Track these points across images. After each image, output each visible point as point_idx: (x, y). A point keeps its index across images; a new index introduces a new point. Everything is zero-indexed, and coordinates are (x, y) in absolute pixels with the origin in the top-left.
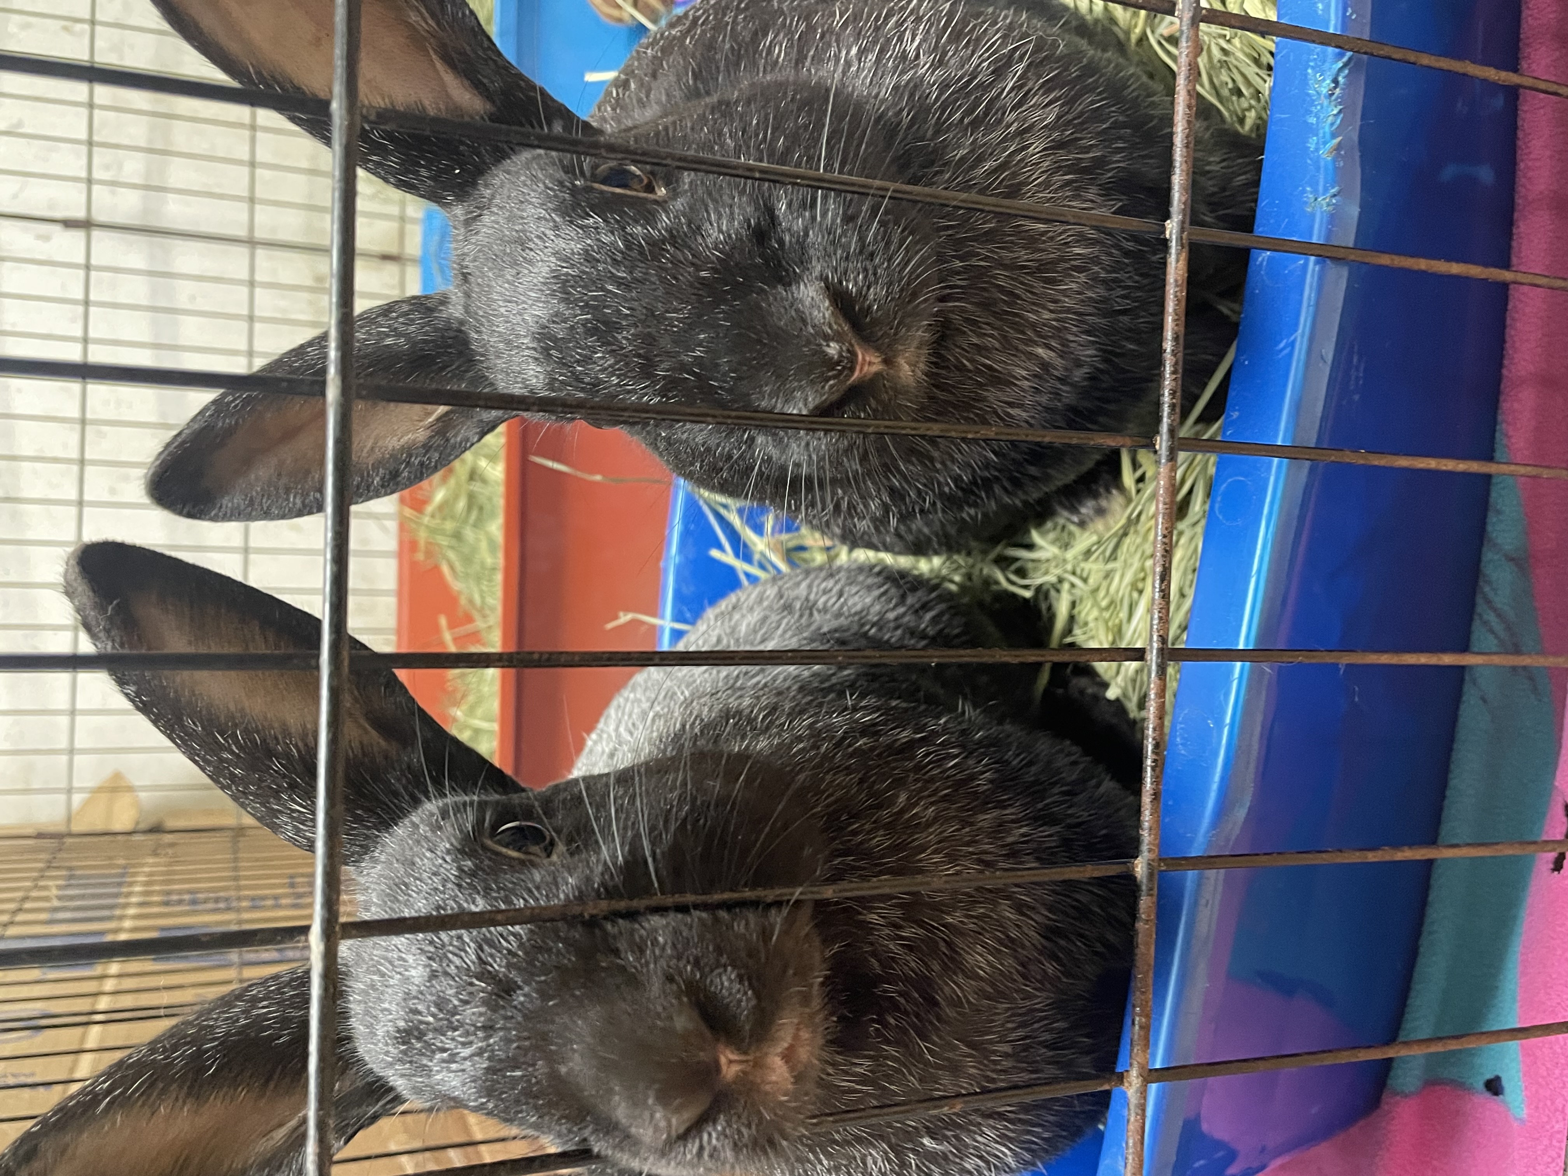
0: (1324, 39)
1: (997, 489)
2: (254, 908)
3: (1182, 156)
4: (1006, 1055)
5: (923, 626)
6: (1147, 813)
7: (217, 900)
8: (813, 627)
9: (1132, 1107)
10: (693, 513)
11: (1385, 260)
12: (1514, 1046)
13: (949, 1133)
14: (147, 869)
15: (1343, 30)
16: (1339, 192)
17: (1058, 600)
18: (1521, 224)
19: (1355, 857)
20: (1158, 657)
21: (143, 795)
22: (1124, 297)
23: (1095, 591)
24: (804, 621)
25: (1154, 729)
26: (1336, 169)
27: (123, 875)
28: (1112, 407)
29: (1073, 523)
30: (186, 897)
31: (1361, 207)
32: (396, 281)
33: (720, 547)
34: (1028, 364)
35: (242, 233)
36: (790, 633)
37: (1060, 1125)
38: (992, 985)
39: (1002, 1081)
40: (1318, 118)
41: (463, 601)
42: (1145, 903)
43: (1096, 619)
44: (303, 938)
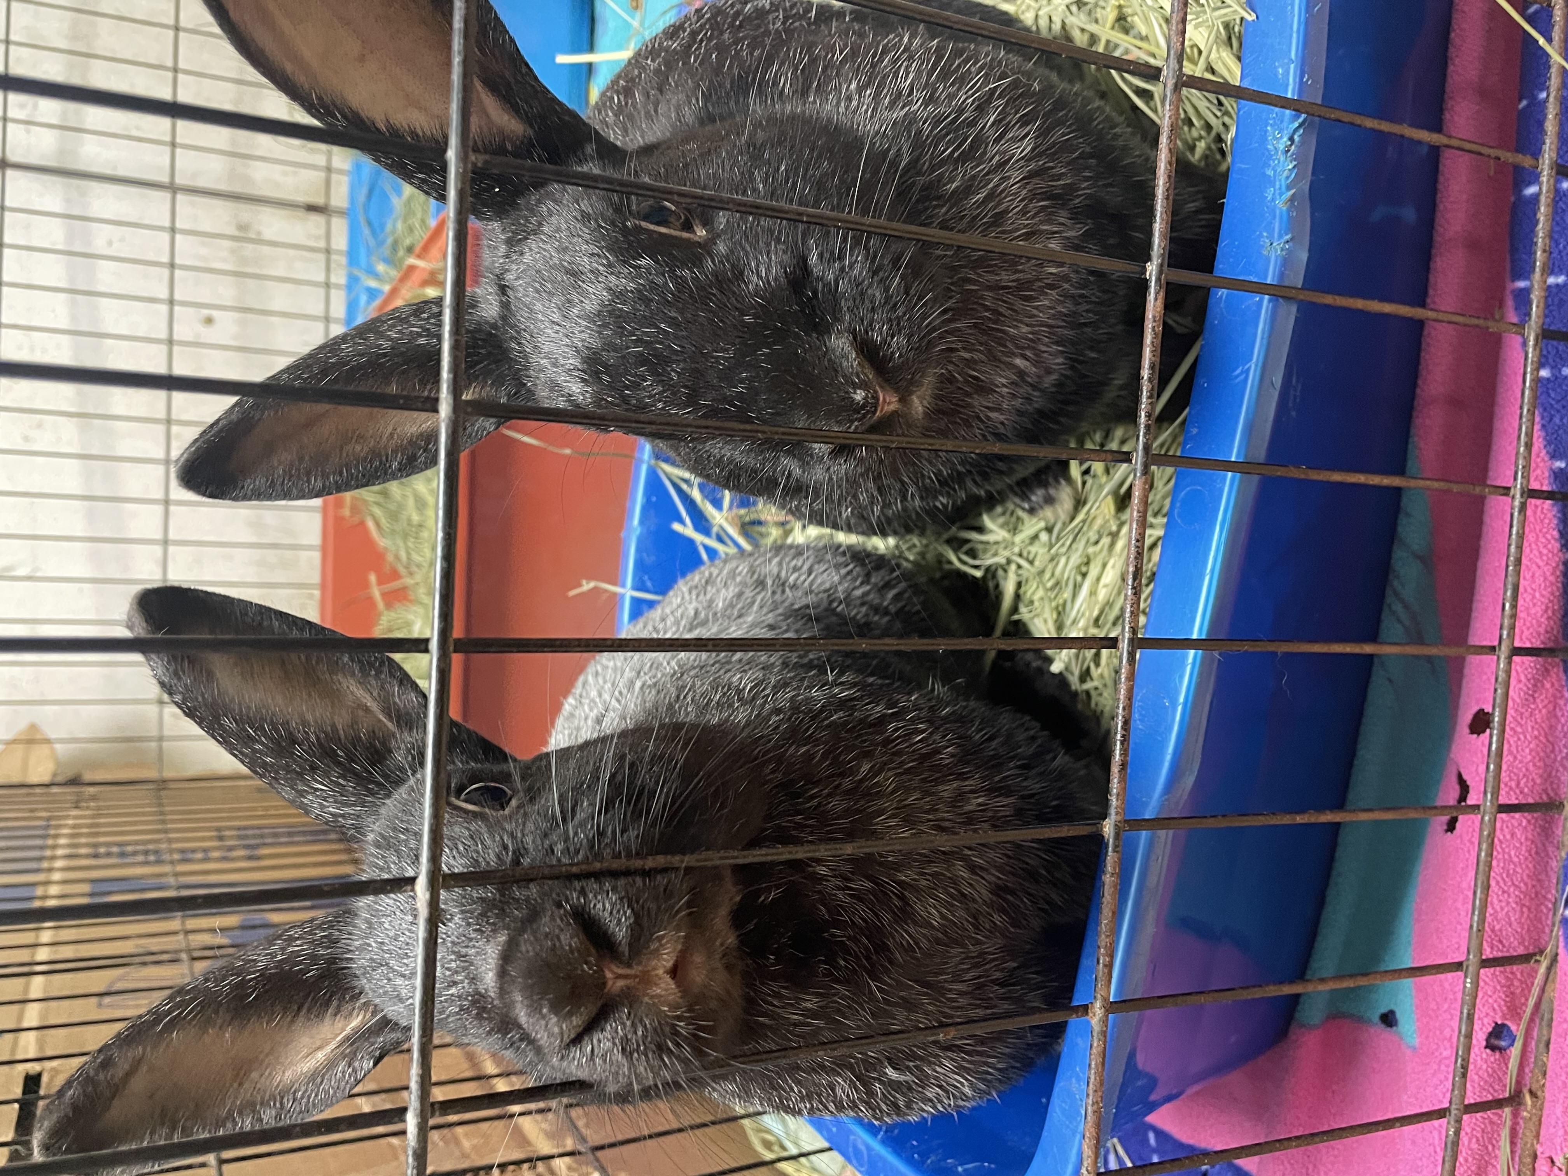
0: (1283, 103)
1: (969, 483)
2: (185, 861)
3: (1162, 206)
4: (961, 993)
5: (885, 604)
6: (1116, 780)
7: (146, 853)
8: (786, 604)
9: (1095, 1034)
10: (655, 485)
11: (1328, 299)
12: (1408, 984)
13: (911, 1064)
14: (70, 822)
15: (1299, 94)
16: (1292, 239)
17: (1006, 578)
18: (1438, 259)
19: (1286, 820)
20: (1129, 645)
21: (58, 747)
22: (1087, 311)
23: (1042, 572)
24: (778, 597)
25: (1124, 709)
26: (1290, 218)
27: (48, 827)
28: (1071, 408)
29: (1023, 509)
30: (115, 849)
31: (1310, 250)
32: (322, 231)
33: (682, 521)
34: (1007, 373)
35: (165, 179)
36: (765, 610)
37: (1012, 1057)
38: (945, 933)
39: (959, 1017)
40: (1275, 171)
41: (390, 558)
42: (1111, 858)
43: (1042, 599)
44: (409, 888)
